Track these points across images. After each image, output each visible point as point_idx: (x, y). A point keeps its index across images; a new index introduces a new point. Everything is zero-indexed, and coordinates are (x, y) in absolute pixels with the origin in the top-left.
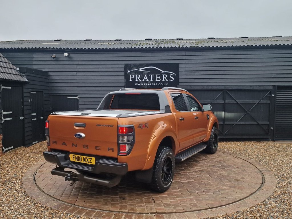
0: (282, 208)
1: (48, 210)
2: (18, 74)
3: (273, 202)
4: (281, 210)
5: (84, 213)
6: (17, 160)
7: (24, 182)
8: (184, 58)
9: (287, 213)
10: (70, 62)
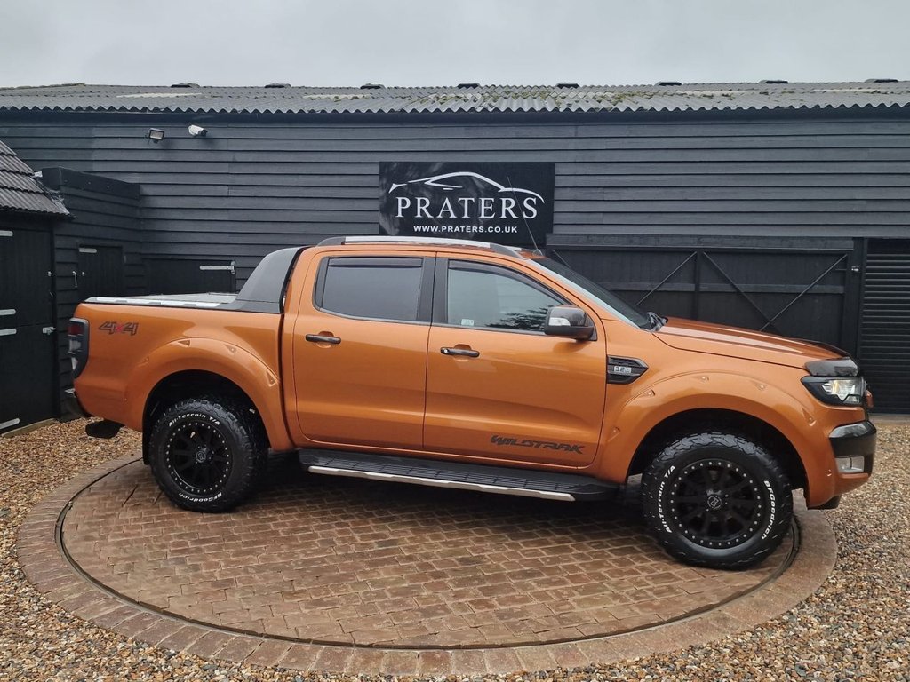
0: (841, 637)
1: (80, 630)
2: (36, 189)
3: (813, 619)
4: (836, 647)
5: (191, 641)
6: (25, 463)
7: (25, 534)
8: (572, 144)
9: (856, 655)
10: (208, 154)
